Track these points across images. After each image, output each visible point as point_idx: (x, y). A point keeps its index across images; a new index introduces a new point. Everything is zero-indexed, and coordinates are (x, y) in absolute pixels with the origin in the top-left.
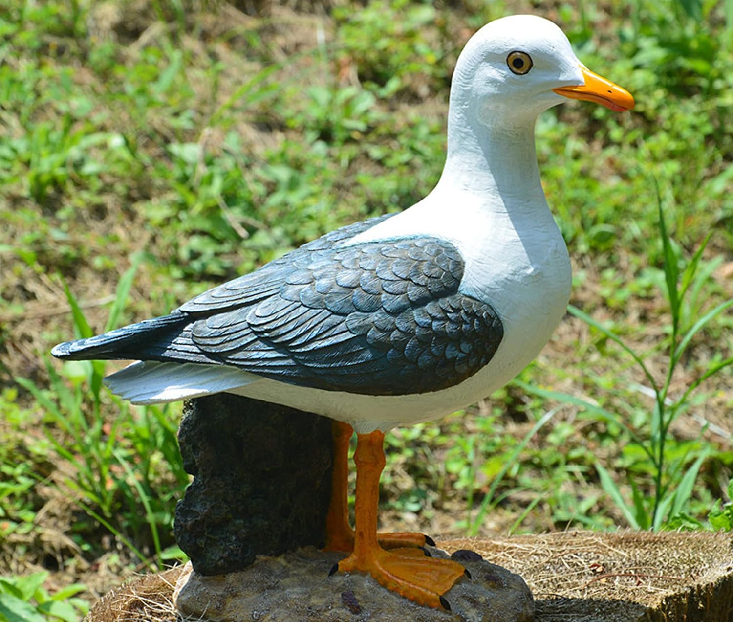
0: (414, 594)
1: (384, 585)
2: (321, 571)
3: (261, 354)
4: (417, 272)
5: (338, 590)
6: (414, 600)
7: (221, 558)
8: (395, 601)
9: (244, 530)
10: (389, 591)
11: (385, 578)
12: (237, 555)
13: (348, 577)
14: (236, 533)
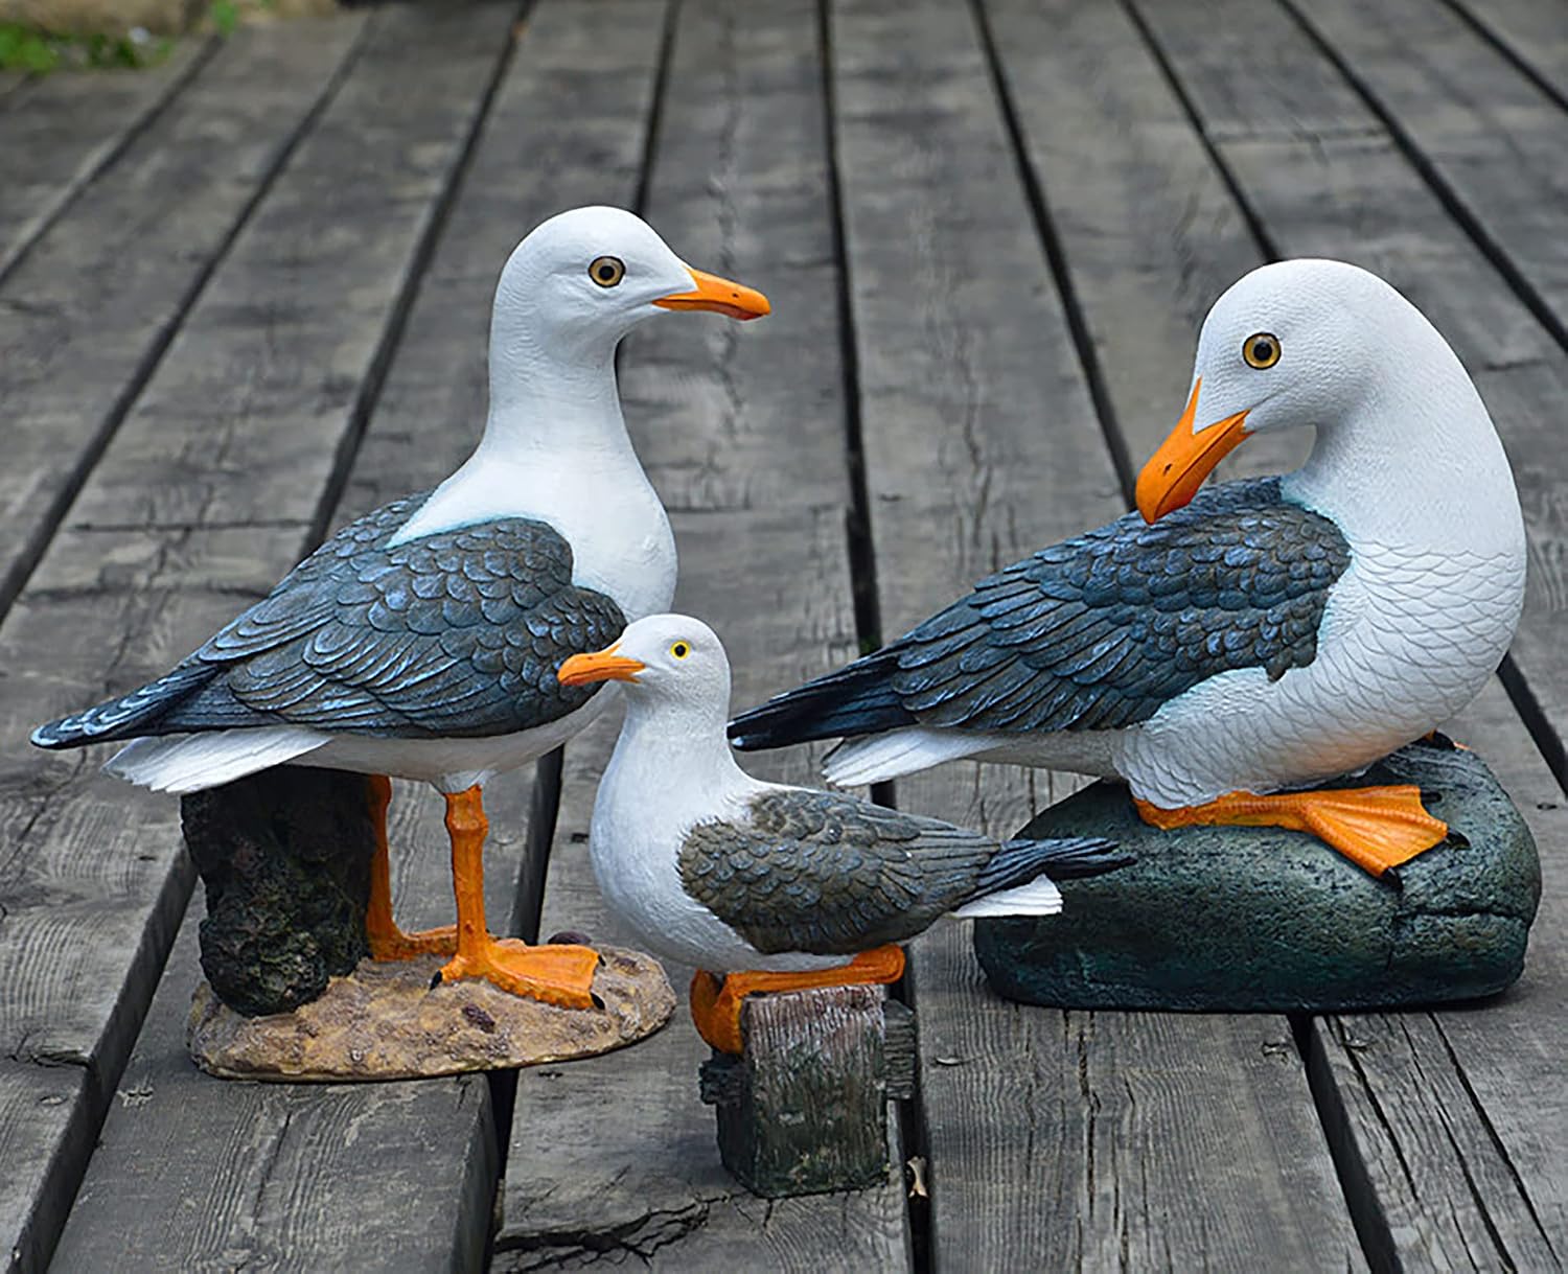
0: (557, 995)
1: (511, 990)
2: (412, 986)
3: (336, 704)
4: (520, 567)
5: (453, 1005)
6: (559, 1003)
7: (289, 987)
8: (530, 1007)
9: (312, 946)
10: (518, 996)
11: (511, 981)
12: (309, 980)
13: (459, 987)
14: (300, 952)
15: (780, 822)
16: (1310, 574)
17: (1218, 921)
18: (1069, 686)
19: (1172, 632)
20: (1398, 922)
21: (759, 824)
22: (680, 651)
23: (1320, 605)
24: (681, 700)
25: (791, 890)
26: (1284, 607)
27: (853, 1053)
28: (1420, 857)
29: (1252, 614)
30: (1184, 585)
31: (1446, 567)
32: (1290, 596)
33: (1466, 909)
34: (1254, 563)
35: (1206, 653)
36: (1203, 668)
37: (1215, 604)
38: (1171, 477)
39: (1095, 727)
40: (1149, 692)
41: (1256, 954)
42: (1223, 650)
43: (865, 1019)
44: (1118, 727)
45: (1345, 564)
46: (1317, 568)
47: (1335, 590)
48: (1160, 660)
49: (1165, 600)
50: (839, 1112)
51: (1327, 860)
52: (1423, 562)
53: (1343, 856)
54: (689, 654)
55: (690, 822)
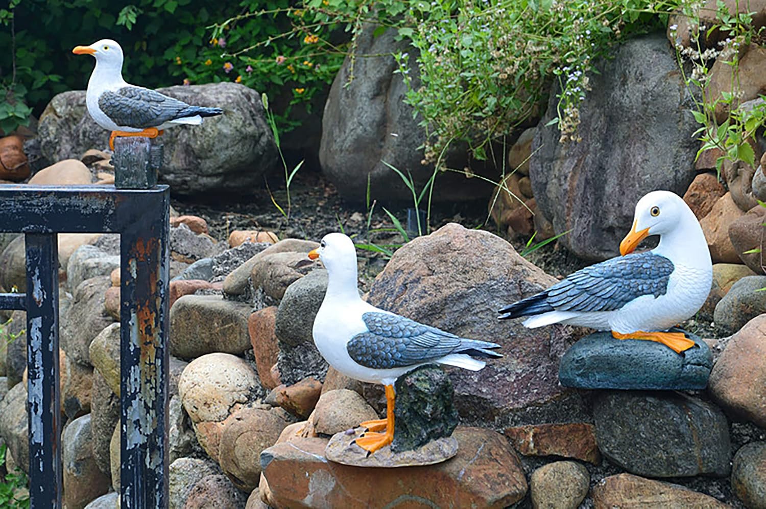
15: (126, 93)
16: (665, 271)
17: (636, 364)
18: (600, 299)
19: (629, 285)
20: (683, 366)
21: (121, 93)
22: (106, 48)
23: (667, 279)
24: (105, 60)
25: (124, 110)
26: (659, 280)
27: (140, 153)
28: (689, 349)
29: (650, 281)
30: (632, 273)
31: (698, 272)
32: (660, 277)
33: (699, 365)
34: (650, 268)
35: (638, 290)
36: (636, 295)
37: (640, 278)
38: (631, 243)
39: (607, 310)
40: (622, 300)
41: (645, 373)
42: (643, 290)
43: (143, 145)
44: (613, 310)
45: (673, 270)
46: (667, 270)
47: (671, 276)
48: (625, 292)
49: (627, 277)
50: (136, 168)
51: (665, 349)
52: (694, 270)
53: (669, 348)
54: (108, 49)
55: (103, 91)
